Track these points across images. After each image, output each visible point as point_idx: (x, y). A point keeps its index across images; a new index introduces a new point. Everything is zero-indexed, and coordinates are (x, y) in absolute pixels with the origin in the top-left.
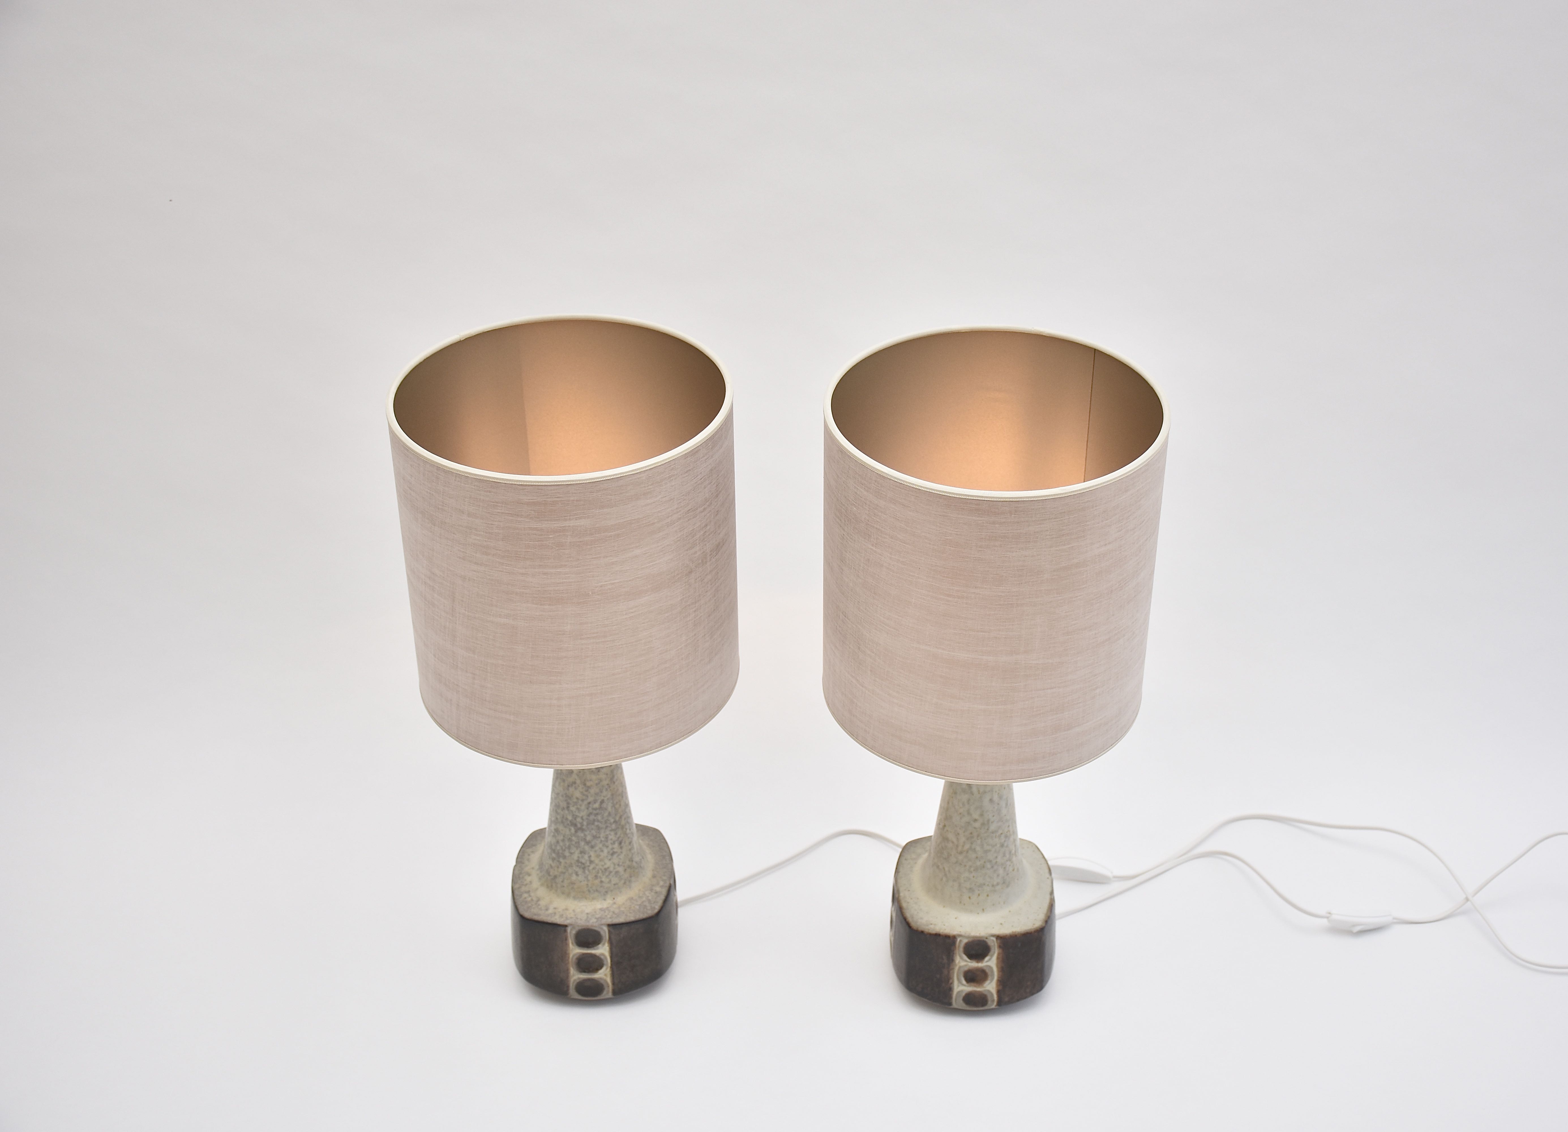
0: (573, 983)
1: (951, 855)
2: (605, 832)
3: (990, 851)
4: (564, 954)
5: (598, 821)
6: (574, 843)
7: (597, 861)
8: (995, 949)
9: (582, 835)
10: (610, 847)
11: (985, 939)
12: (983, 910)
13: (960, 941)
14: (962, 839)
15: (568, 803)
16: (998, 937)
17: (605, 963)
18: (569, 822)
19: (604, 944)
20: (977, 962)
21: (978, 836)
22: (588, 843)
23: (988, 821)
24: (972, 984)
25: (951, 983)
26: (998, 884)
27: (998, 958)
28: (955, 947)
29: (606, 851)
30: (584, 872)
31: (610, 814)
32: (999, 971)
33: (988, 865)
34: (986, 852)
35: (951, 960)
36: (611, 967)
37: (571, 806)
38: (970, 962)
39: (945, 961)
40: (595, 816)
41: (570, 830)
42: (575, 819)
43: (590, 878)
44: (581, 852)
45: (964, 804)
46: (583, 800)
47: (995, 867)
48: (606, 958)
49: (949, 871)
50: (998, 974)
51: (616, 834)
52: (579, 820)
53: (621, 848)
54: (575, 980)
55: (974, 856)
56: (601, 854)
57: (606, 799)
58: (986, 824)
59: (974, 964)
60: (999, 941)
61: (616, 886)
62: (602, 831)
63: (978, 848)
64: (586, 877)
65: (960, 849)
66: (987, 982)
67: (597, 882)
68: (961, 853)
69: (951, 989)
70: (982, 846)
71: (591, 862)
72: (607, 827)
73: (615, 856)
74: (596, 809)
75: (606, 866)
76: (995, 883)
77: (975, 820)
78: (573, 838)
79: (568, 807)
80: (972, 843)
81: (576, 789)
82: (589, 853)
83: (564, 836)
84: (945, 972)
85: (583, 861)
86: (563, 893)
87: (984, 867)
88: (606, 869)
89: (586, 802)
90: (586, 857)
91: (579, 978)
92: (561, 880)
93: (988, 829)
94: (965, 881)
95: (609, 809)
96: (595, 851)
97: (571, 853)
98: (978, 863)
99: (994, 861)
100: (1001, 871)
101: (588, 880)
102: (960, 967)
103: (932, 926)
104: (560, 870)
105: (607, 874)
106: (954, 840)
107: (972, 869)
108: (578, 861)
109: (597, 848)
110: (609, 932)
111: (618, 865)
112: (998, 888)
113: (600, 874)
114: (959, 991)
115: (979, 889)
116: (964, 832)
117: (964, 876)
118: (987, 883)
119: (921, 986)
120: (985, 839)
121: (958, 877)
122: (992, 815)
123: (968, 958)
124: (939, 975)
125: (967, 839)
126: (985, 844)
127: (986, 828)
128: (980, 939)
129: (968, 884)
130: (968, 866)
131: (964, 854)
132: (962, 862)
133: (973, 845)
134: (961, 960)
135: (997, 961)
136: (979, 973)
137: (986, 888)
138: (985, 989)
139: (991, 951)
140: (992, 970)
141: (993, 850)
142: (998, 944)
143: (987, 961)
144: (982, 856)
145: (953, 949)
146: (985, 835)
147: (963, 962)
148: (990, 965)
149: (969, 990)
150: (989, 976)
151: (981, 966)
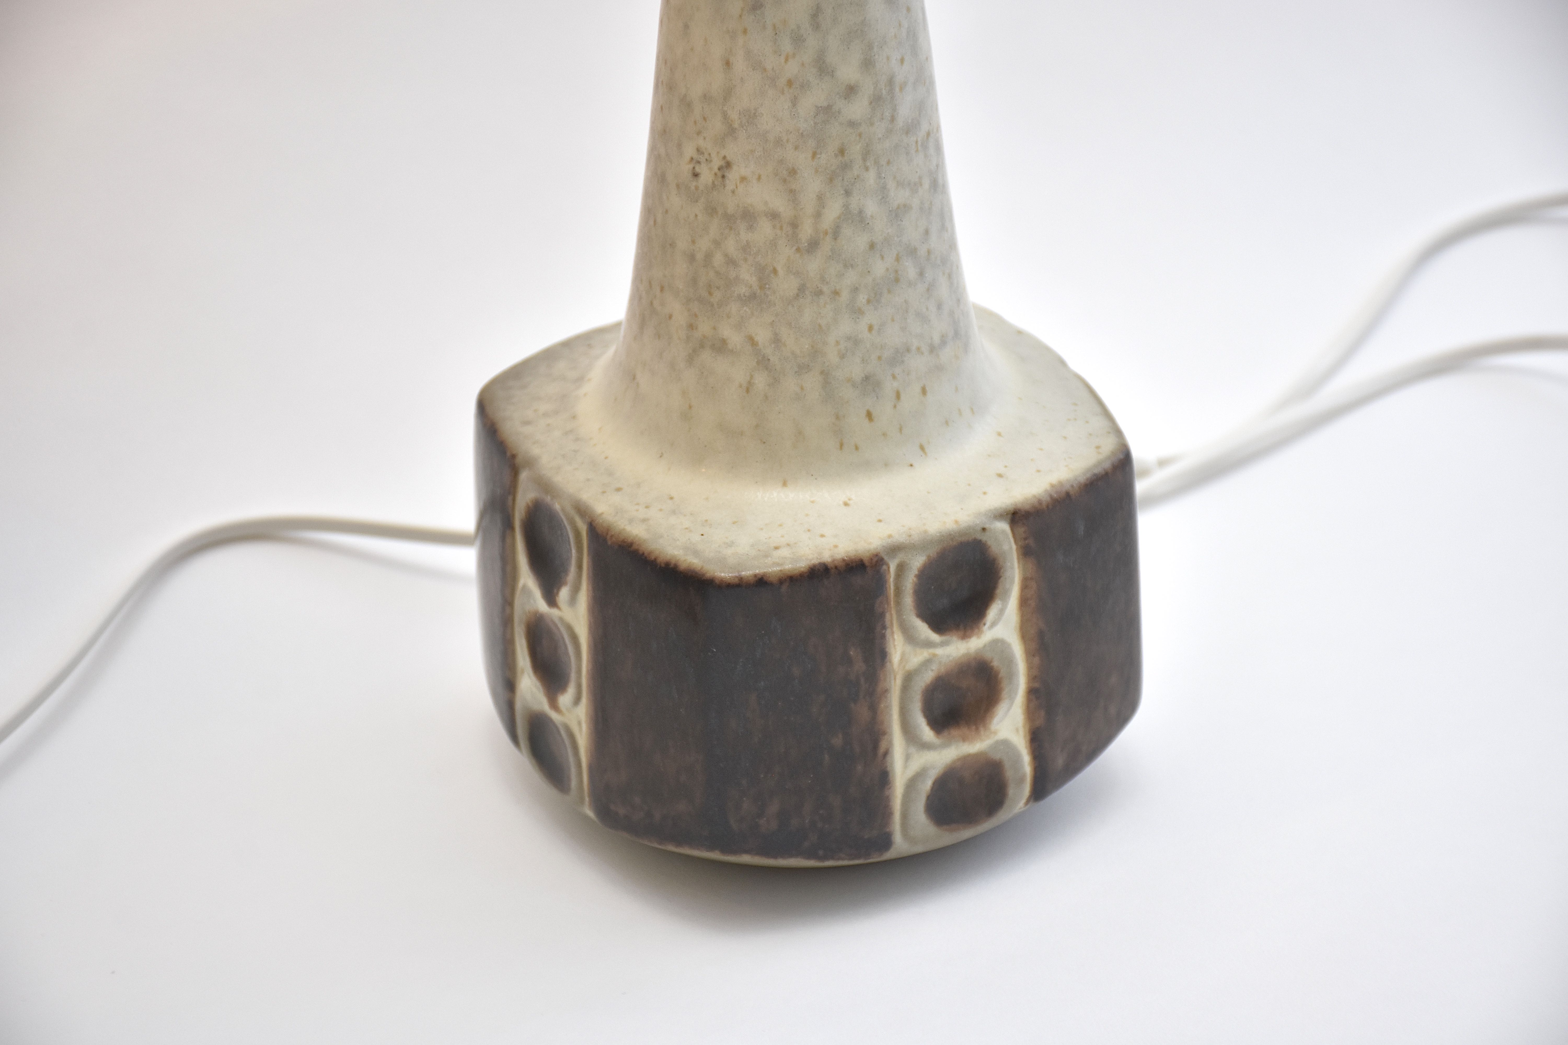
1: (775, 271)
3: (906, 208)
8: (1012, 567)
11: (979, 536)
12: (922, 448)
13: (902, 568)
16: (1015, 516)
20: (965, 637)
21: (866, 153)
23: (891, 82)
24: (955, 732)
25: (886, 756)
27: (1023, 602)
28: (887, 599)
32: (1029, 654)
33: (910, 270)
35: (877, 657)
38: (943, 644)
39: (859, 666)
45: (798, 40)
47: (929, 275)
49: (777, 340)
50: (1030, 667)
55: (861, 241)
59: (954, 649)
60: (1021, 530)
63: (871, 207)
65: (806, 231)
66: (999, 710)
68: (813, 245)
69: (884, 778)
76: (937, 340)
77: (851, 91)
84: (862, 711)
87: (897, 280)
93: (893, 119)
94: (842, 356)
98: (880, 268)
99: (922, 251)
102: (909, 677)
103: (785, 552)
106: (780, 204)
107: (862, 298)
114: (912, 784)
115: (894, 377)
116: (814, 154)
117: (838, 343)
118: (914, 348)
119: (774, 808)
120: (889, 163)
121: (816, 352)
122: (899, 57)
123: (935, 637)
124: (840, 736)
125: (831, 180)
126: (891, 185)
127: (887, 114)
128: (964, 539)
129: (856, 370)
130: (845, 295)
131: (826, 245)
132: (823, 279)
133: (854, 203)
134: (908, 648)
135: (1023, 616)
136: (969, 684)
137: (913, 362)
138: (997, 738)
139: (1002, 583)
140: (1010, 660)
141: (915, 202)
142: (1021, 543)
143: (992, 624)
144: (887, 240)
145: (881, 610)
146: (887, 144)
147: (918, 656)
148: (1001, 642)
149: (946, 765)
150: (1004, 684)
151: (975, 650)
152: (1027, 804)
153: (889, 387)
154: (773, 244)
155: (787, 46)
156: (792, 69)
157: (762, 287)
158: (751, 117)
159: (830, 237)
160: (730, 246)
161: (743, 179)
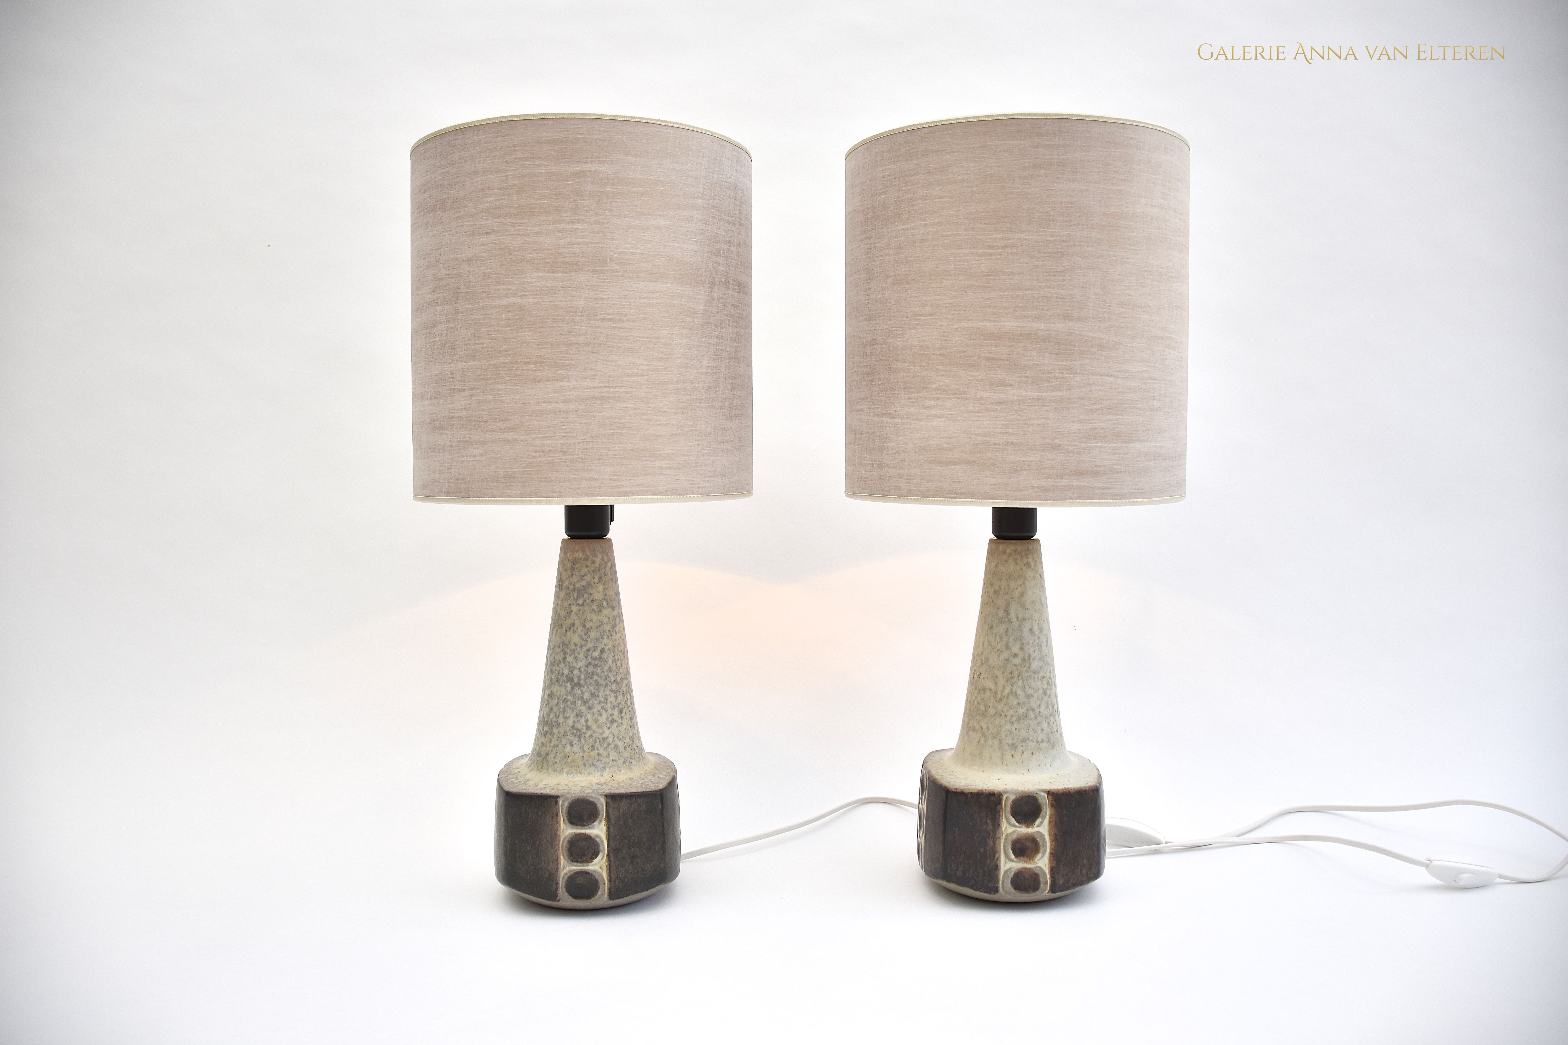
0: (564, 877)
1: (989, 708)
2: (604, 691)
3: (1032, 696)
4: (555, 835)
5: (597, 675)
6: (569, 704)
7: (594, 727)
8: (1046, 809)
9: (579, 692)
10: (610, 711)
11: (1035, 795)
12: (1028, 770)
13: (1007, 798)
14: (1002, 682)
15: (565, 654)
16: (1049, 793)
17: (601, 848)
18: (565, 678)
19: (601, 821)
20: (1028, 827)
21: (1019, 676)
22: (585, 702)
23: (1030, 656)
24: (1022, 858)
25: (997, 859)
26: (1042, 741)
27: (1050, 822)
28: (1002, 808)
29: (604, 715)
30: (579, 741)
31: (610, 670)
32: (1051, 841)
33: (1032, 715)
34: (1029, 696)
35: (997, 825)
36: (608, 855)
37: (568, 656)
38: (1019, 827)
39: (990, 827)
40: (594, 668)
41: (566, 687)
42: (572, 673)
43: (586, 748)
44: (577, 715)
45: (1001, 638)
46: (581, 646)
47: (1039, 719)
48: (602, 841)
49: (988, 728)
50: (1051, 845)
51: (616, 697)
52: (576, 672)
53: (622, 718)
54: (566, 874)
55: (1015, 702)
56: (600, 718)
57: (606, 648)
58: (1027, 660)
59: (1023, 830)
60: (1050, 797)
61: (615, 763)
62: (602, 689)
63: (1019, 692)
64: (582, 748)
65: (999, 695)
66: (1039, 856)
67: (594, 753)
68: (1001, 700)
69: (997, 867)
70: (1024, 689)
71: (588, 728)
72: (606, 685)
73: (615, 725)
74: (595, 659)
75: (604, 736)
76: (1040, 740)
77: (1015, 655)
78: (570, 698)
79: (565, 658)
80: (1012, 686)
81: (574, 632)
82: (586, 715)
83: (558, 698)
84: (990, 842)
85: (579, 727)
86: (555, 771)
87: (1027, 717)
88: (604, 739)
89: (584, 649)
90: (583, 720)
91: (570, 871)
92: (553, 756)
93: (1029, 667)
94: (1006, 737)
95: (610, 662)
96: (593, 714)
97: (566, 718)
98: (1021, 713)
99: (1037, 711)
100: (1045, 725)
101: (584, 752)
102: (1007, 836)
103: (973, 787)
104: (552, 744)
105: (605, 745)
106: (992, 686)
107: (1014, 719)
108: (573, 727)
109: (595, 710)
110: (607, 803)
111: (618, 737)
112: (1043, 745)
113: (598, 745)
114: (1006, 872)
115: (1022, 746)
116: (1003, 672)
117: (1005, 731)
118: (1030, 739)
119: (961, 868)
120: (1027, 680)
121: (998, 733)
122: (1033, 650)
123: (1017, 824)
124: (983, 849)
125: (1007, 681)
126: (1027, 687)
127: (1027, 665)
128: (1029, 794)
129: (1009, 740)
130: (1009, 717)
131: (1004, 700)
132: (1002, 711)
133: (1014, 689)
134: (1008, 826)
135: (1049, 827)
136: (1029, 844)
137: (1030, 743)
138: (1037, 865)
139: (1042, 814)
140: (1044, 840)
141: (1036, 695)
142: (1050, 802)
143: (1038, 826)
144: (1024, 703)
145: (998, 810)
146: (1027, 674)
147: (1011, 830)
148: (1041, 833)
149: (1018, 869)
150: (1041, 847)
151: (1032, 833)
152: (1048, 893)
153: (1020, 749)
154: (989, 698)
155: (998, 639)
156: (999, 646)
157: (985, 711)
158: (987, 660)
159: (1005, 699)
160: (979, 698)
161: (984, 678)
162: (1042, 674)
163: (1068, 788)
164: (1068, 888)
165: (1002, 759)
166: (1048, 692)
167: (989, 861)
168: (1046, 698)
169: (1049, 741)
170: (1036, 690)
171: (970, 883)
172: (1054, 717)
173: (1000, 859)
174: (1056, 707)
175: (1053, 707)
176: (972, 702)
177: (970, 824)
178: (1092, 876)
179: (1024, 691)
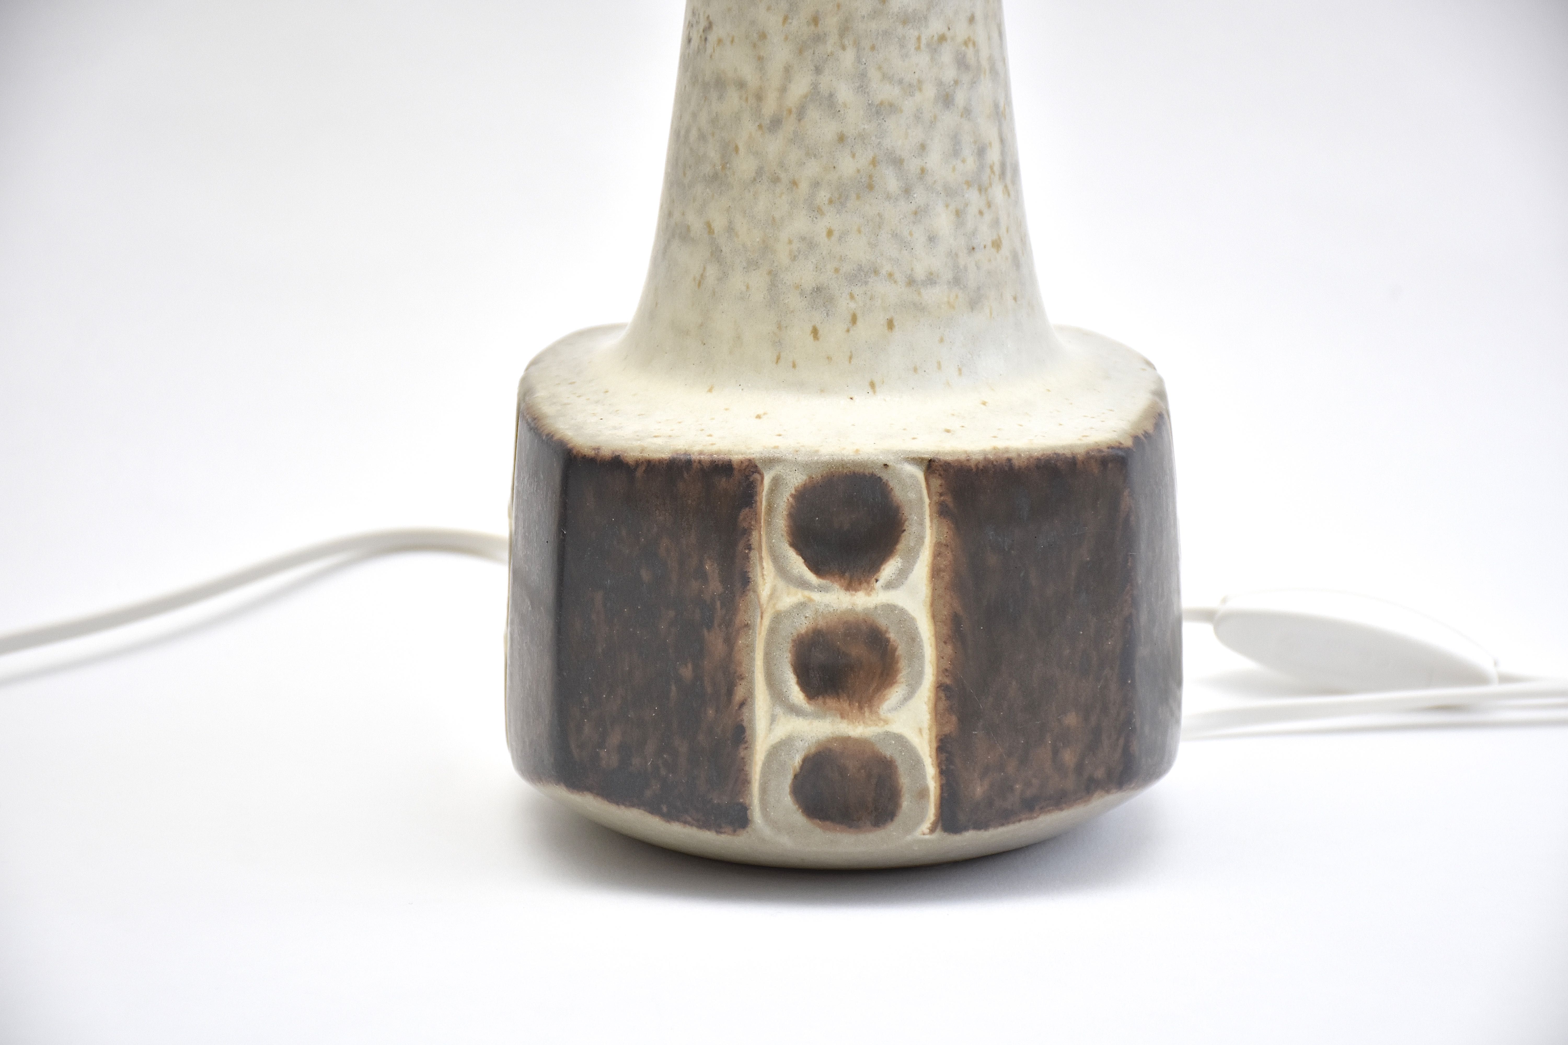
3: (892, 108)
8: (921, 524)
11: (879, 473)
12: (872, 385)
13: (777, 482)
14: (781, 52)
16: (933, 465)
20: (850, 588)
24: (831, 702)
25: (742, 704)
26: (931, 280)
27: (936, 573)
28: (756, 515)
32: (941, 640)
34: (880, 116)
35: (738, 579)
38: (821, 589)
39: (715, 586)
47: (920, 196)
49: (730, 229)
50: (940, 657)
59: (835, 600)
60: (936, 482)
63: (845, 93)
65: (770, 107)
66: (895, 694)
68: (776, 123)
69: (740, 735)
70: (861, 82)
76: (920, 273)
84: (715, 641)
87: (871, 187)
99: (913, 165)
102: (778, 618)
103: (659, 441)
112: (933, 295)
114: (775, 752)
115: (852, 297)
116: (786, 19)
117: (790, 242)
118: (884, 272)
119: (615, 738)
120: (873, 48)
121: (766, 248)
123: (810, 576)
124: (690, 666)
125: (801, 51)
126: (874, 75)
128: (859, 469)
129: (805, 276)
131: (789, 126)
132: (781, 165)
133: (825, 83)
134: (781, 584)
135: (934, 589)
136: (857, 651)
137: (881, 288)
138: (887, 728)
139: (906, 541)
140: (913, 638)
141: (908, 105)
142: (936, 498)
143: (889, 586)
144: (862, 137)
145: (745, 525)
146: (873, 25)
147: (789, 598)
148: (903, 611)
149: (819, 743)
150: (903, 664)
151: (867, 611)
152: (932, 830)
153: (844, 305)
154: (737, 118)
157: (723, 167)
159: (793, 117)
160: (703, 119)
161: (720, 41)
162: (936, 27)
163: (1007, 450)
164: (1006, 817)
165: (777, 343)
166: (960, 97)
167: (711, 712)
168: (949, 120)
169: (957, 281)
170: (911, 88)
171: (648, 793)
172: (982, 189)
173: (753, 704)
174: (994, 156)
175: (981, 152)
176: (682, 133)
177: (645, 575)
178: (1100, 773)
179: (862, 88)
